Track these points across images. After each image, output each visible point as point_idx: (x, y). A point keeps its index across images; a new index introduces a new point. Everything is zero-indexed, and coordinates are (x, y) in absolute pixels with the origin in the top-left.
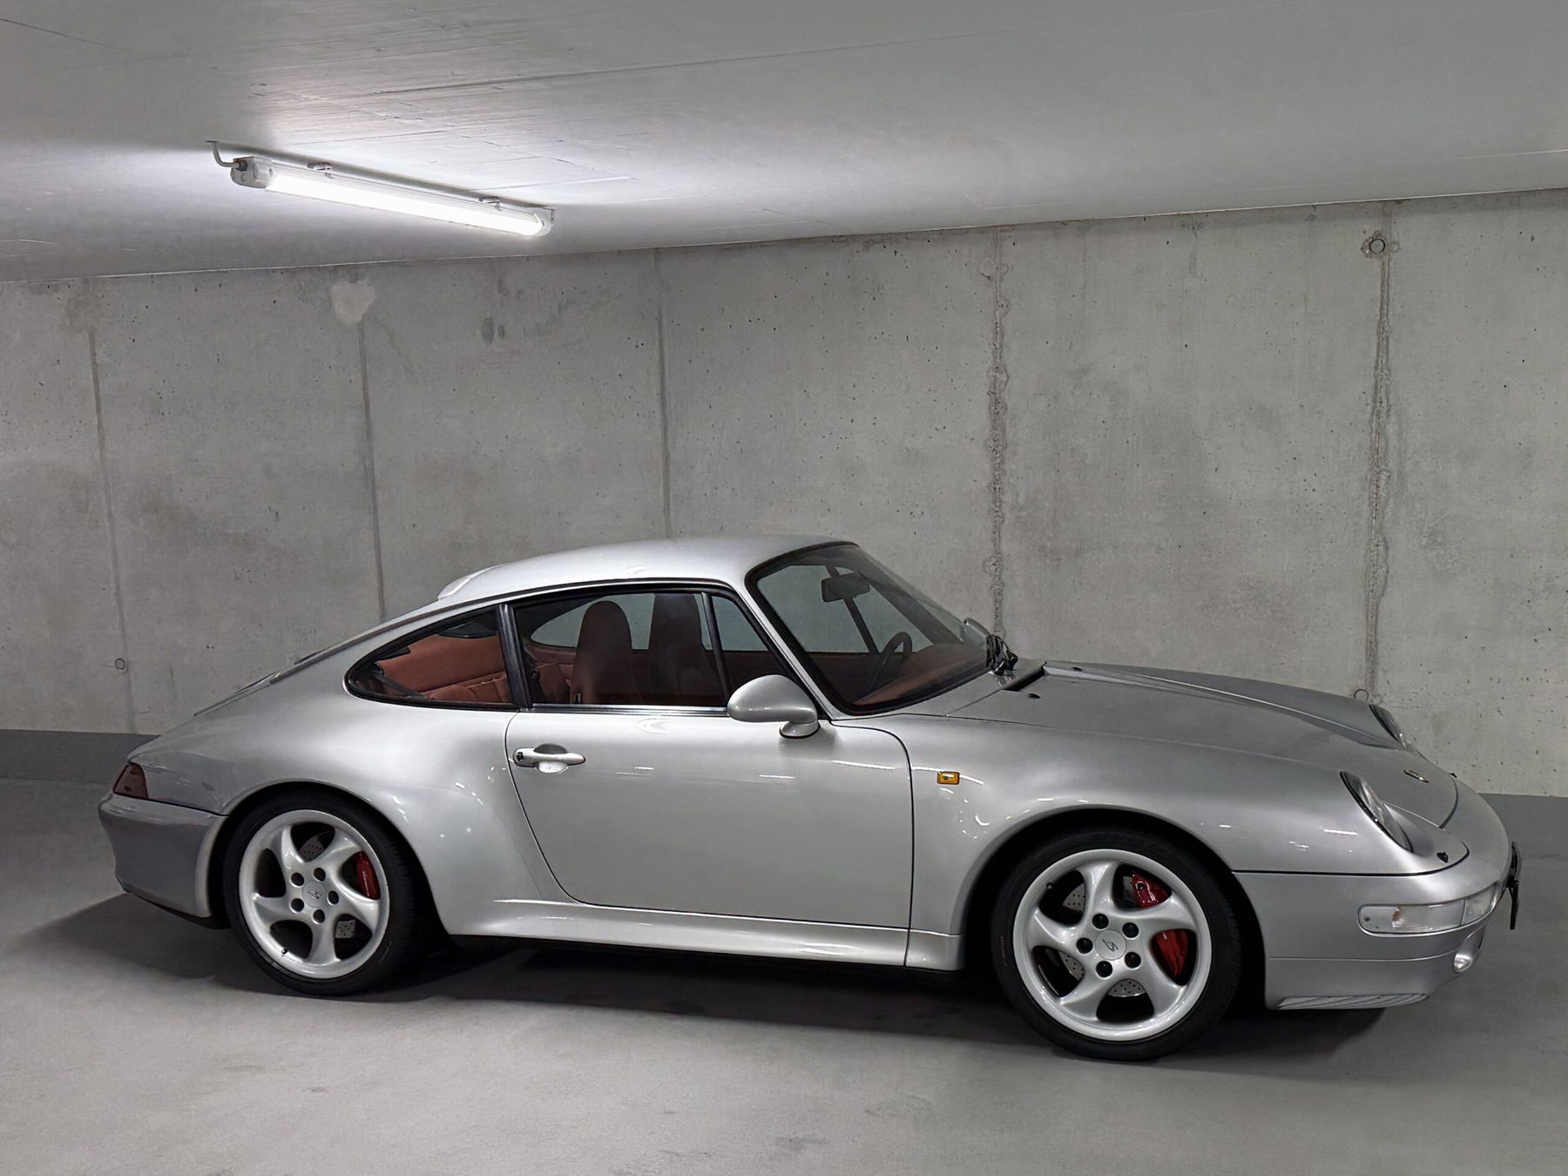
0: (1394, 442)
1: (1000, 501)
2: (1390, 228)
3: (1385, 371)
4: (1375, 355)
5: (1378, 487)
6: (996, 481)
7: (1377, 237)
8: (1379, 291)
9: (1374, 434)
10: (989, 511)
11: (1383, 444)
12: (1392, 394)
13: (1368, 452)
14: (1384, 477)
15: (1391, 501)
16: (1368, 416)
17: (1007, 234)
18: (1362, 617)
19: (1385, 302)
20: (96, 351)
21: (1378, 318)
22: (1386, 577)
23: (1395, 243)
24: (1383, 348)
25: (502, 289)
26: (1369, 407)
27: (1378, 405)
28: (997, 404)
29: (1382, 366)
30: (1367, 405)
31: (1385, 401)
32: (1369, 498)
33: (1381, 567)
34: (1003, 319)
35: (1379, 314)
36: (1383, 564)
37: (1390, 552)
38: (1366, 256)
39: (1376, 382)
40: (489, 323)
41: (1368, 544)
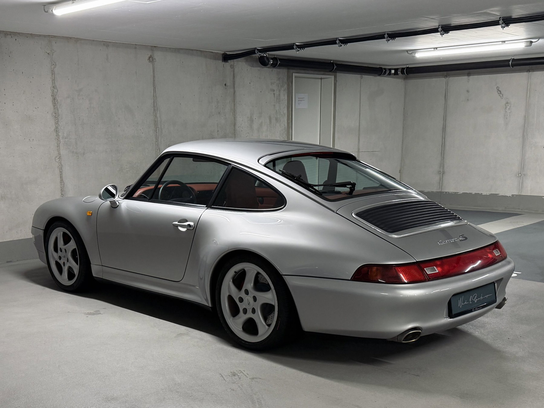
0: (159, 119)
1: (59, 135)
2: (155, 55)
4: (153, 92)
6: (57, 128)
7: (151, 56)
8: (153, 73)
9: (154, 117)
10: (56, 139)
11: (157, 120)
12: (158, 105)
13: (153, 121)
14: (158, 130)
15: (160, 137)
16: (153, 111)
19: (154, 77)
21: (153, 81)
23: (155, 59)
24: (155, 91)
26: (153, 108)
29: (155, 97)
31: (156, 108)
32: (155, 136)
38: (149, 62)
39: (154, 101)
41: (156, 149)
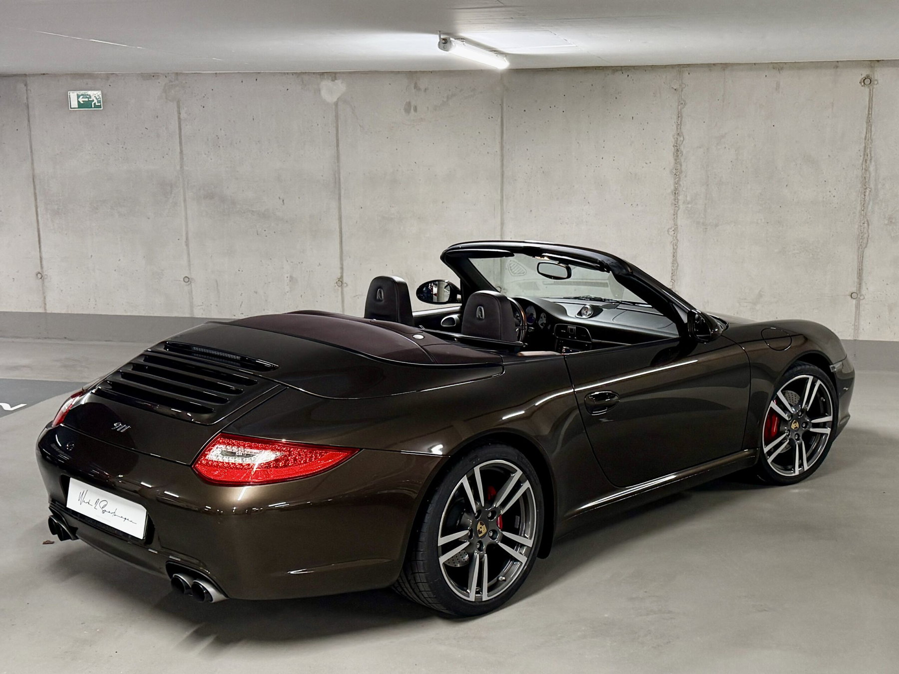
0: (873, 174)
1: (678, 199)
2: (874, 74)
3: (870, 141)
4: (865, 133)
5: (865, 195)
6: (676, 189)
7: (868, 77)
8: (868, 103)
9: (864, 171)
10: (672, 204)
11: (868, 176)
12: (872, 153)
13: (861, 179)
14: (868, 191)
15: (871, 203)
16: (861, 161)
17: (686, 69)
18: (856, 257)
19: (870, 108)
20: (181, 112)
21: (867, 116)
22: (868, 239)
23: (876, 80)
24: (869, 130)
25: (416, 87)
26: (862, 158)
27: (866, 156)
28: (677, 151)
29: (868, 138)
30: (861, 156)
31: (869, 156)
32: (861, 201)
33: (865, 234)
34: (682, 111)
35: (867, 113)
36: (867, 233)
37: (870, 227)
38: (862, 86)
39: (865, 147)
40: (409, 104)
41: (860, 222)
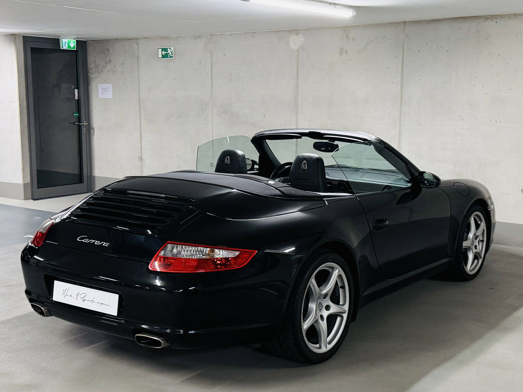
20: (213, 59)
25: (347, 37)
40: (342, 49)
